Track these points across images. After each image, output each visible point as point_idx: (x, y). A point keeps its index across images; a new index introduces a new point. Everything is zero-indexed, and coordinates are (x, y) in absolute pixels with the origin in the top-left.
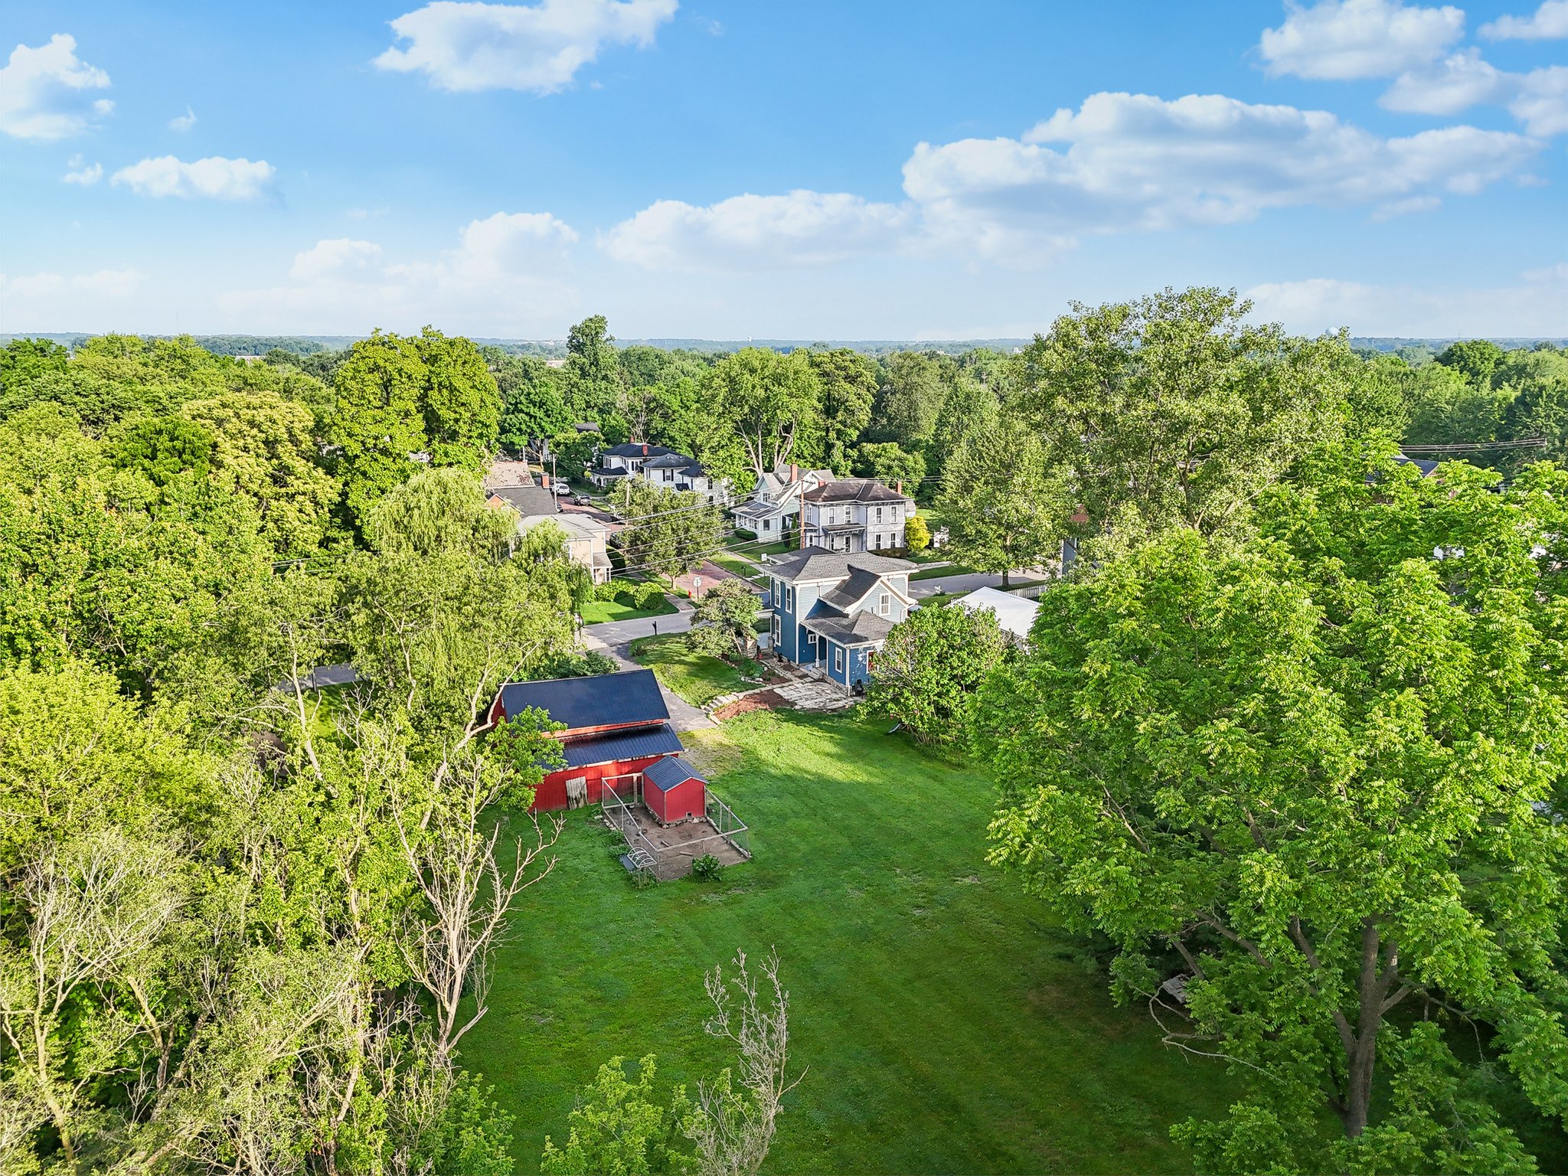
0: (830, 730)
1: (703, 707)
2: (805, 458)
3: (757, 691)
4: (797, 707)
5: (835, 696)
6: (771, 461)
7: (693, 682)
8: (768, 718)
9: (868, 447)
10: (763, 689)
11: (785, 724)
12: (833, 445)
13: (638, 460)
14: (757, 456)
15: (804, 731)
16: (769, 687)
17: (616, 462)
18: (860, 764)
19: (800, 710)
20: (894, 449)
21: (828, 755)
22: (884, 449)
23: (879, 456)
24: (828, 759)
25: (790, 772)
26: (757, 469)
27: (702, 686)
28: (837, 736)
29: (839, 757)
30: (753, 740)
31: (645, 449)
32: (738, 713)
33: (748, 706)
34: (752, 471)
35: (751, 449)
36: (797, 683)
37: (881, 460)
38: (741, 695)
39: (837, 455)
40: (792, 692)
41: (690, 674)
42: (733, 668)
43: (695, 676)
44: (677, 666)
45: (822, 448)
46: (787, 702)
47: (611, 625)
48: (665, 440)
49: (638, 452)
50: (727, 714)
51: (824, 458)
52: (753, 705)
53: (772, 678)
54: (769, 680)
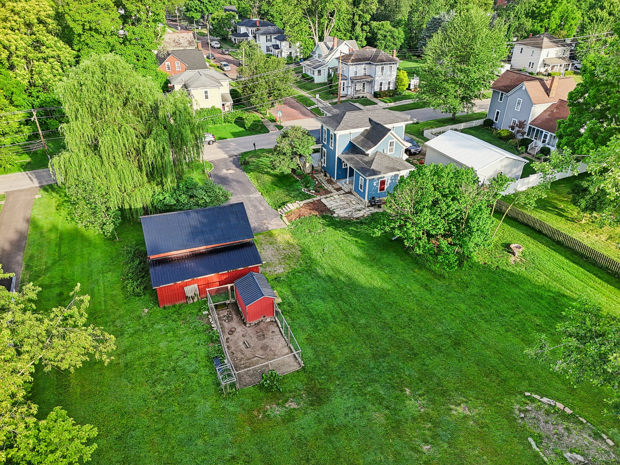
0: (356, 234)
1: (279, 210)
2: (341, 31)
3: (310, 200)
4: (335, 215)
5: (359, 207)
6: (323, 32)
7: (274, 190)
8: (319, 222)
9: (374, 24)
10: (315, 199)
11: (328, 228)
12: (356, 24)
13: (254, 29)
14: (315, 30)
15: (339, 235)
16: (318, 198)
17: (243, 30)
18: (375, 268)
19: (337, 217)
20: (387, 25)
21: (355, 257)
22: (383, 25)
23: (380, 29)
24: (355, 262)
25: (331, 273)
26: (315, 37)
27: (280, 193)
28: (360, 241)
29: (362, 260)
30: (308, 240)
31: (258, 22)
32: (300, 217)
33: (306, 212)
34: (312, 38)
35: (312, 25)
36: (335, 194)
37: (381, 32)
38: (302, 203)
39: (358, 28)
40: (332, 202)
41: (273, 183)
42: (297, 181)
43: (276, 185)
44: (265, 176)
45: (351, 25)
46: (329, 210)
47: (232, 141)
48: (269, 17)
49: (254, 24)
50: (293, 217)
51: (351, 31)
52: (309, 211)
53: (321, 191)
54: (318, 192)
